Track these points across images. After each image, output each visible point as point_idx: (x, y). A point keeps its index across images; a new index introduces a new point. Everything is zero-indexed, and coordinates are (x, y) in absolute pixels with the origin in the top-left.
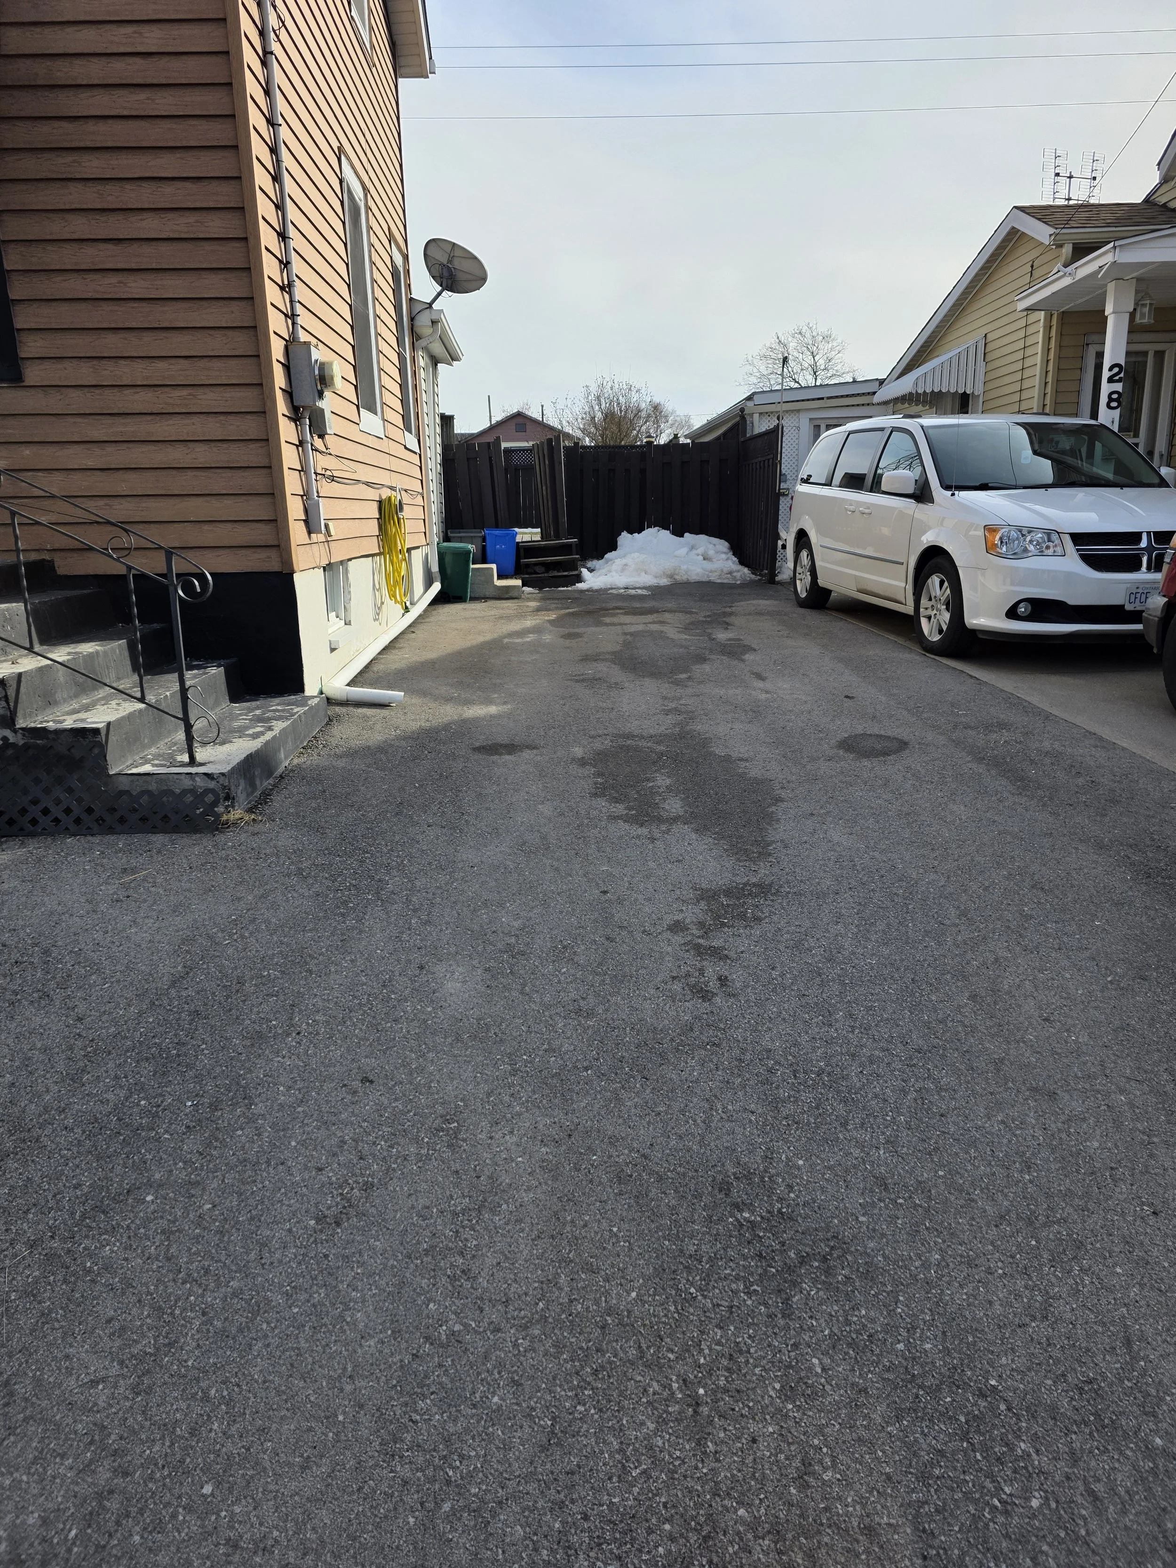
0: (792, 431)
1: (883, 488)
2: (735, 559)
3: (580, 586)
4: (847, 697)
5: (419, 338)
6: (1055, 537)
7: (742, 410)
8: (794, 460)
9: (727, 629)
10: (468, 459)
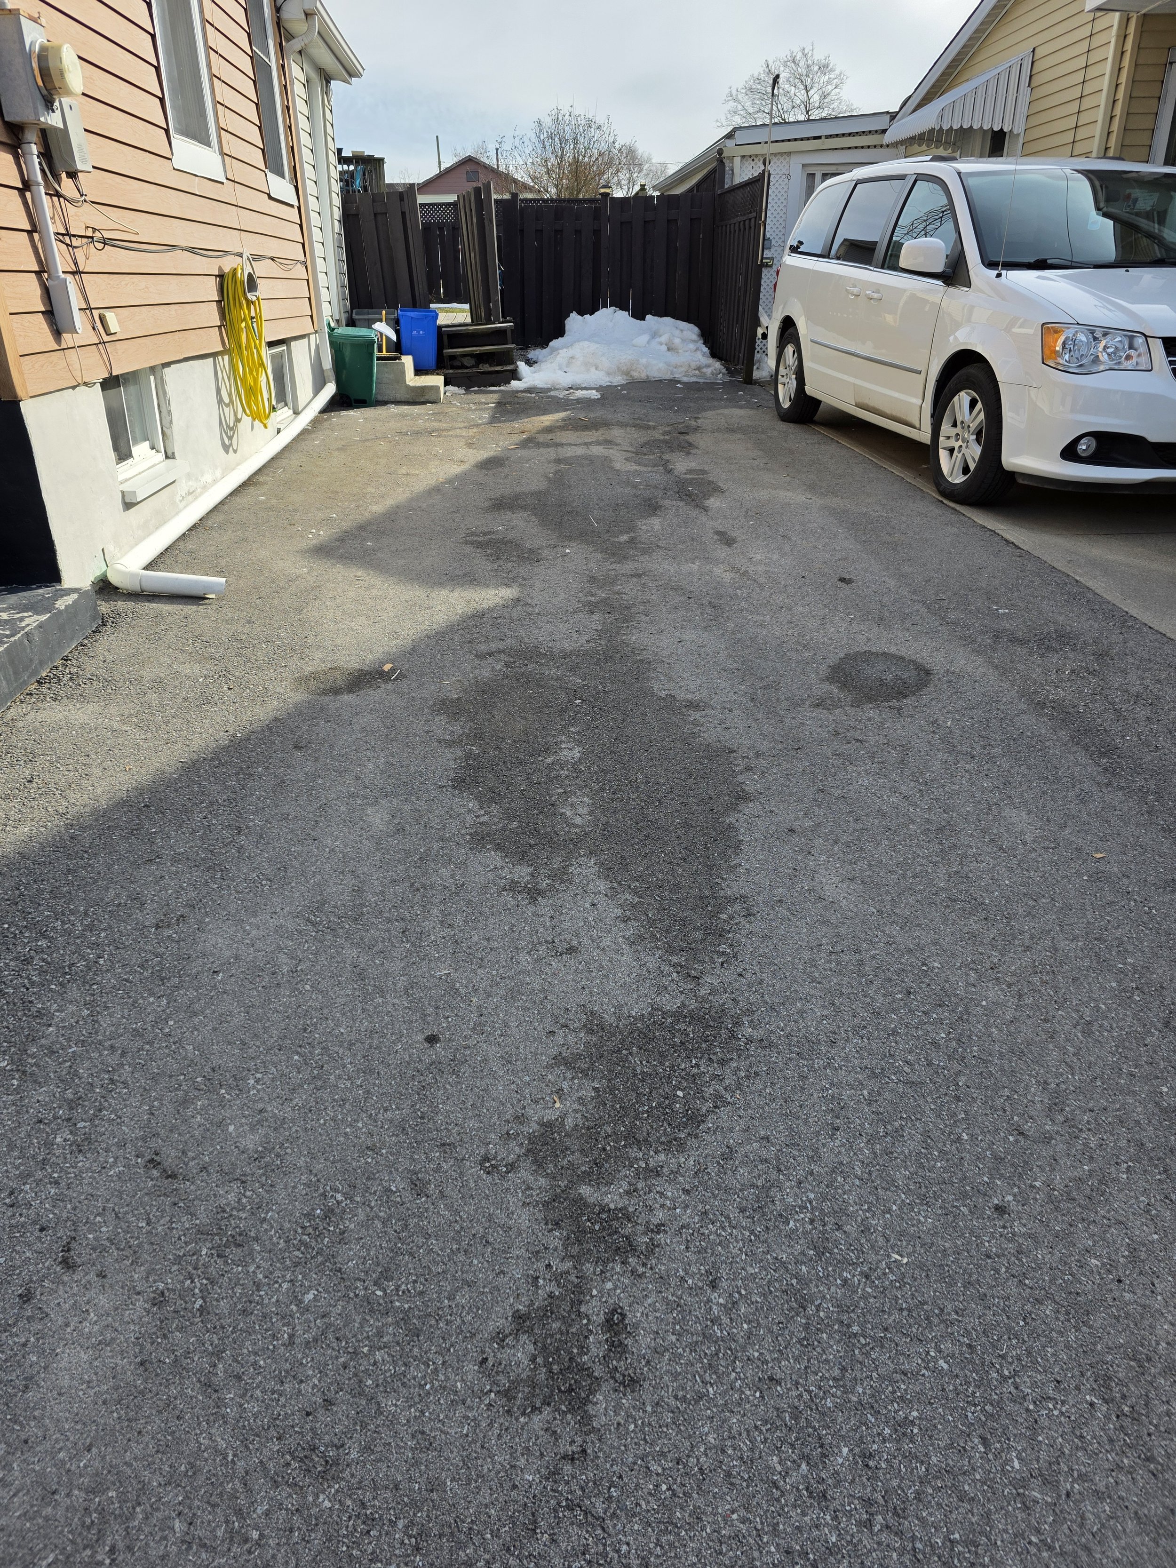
0: (780, 181)
1: (902, 264)
2: (706, 350)
3: (515, 384)
4: (842, 580)
5: (290, 37)
6: (1140, 340)
7: (720, 152)
8: (781, 221)
9: (688, 453)
10: (375, 214)
